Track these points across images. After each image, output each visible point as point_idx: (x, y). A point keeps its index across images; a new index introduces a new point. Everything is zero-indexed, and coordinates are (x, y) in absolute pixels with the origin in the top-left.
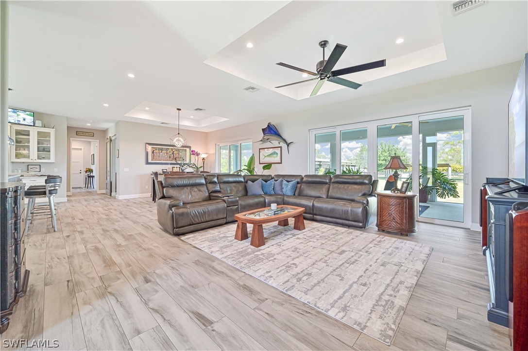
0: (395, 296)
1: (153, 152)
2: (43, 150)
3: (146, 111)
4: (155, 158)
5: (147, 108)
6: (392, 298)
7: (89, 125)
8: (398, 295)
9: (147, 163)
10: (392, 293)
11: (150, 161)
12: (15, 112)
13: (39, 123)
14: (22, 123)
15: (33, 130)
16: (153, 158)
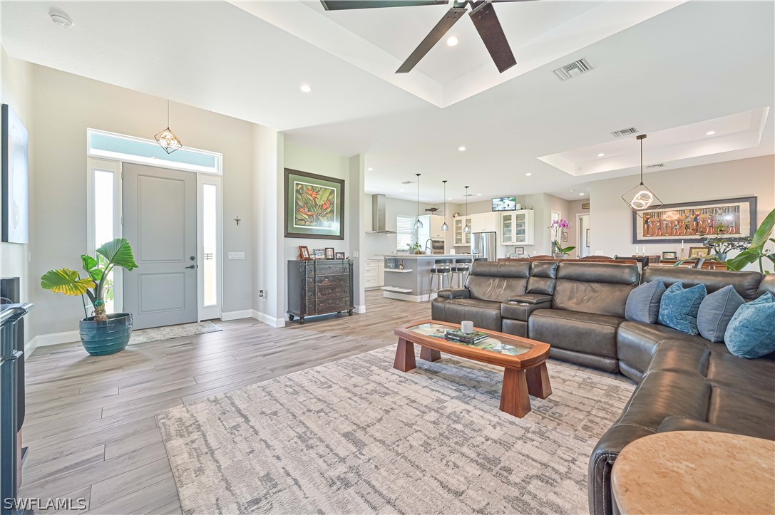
0: (187, 444)
1: (646, 222)
2: (521, 232)
3: (601, 159)
4: (650, 231)
5: (601, 155)
6: (188, 440)
7: (582, 194)
8: (185, 449)
9: (635, 241)
10: (195, 445)
11: (640, 237)
12: (502, 201)
13: (518, 206)
14: (506, 209)
15: (514, 215)
16: (646, 233)
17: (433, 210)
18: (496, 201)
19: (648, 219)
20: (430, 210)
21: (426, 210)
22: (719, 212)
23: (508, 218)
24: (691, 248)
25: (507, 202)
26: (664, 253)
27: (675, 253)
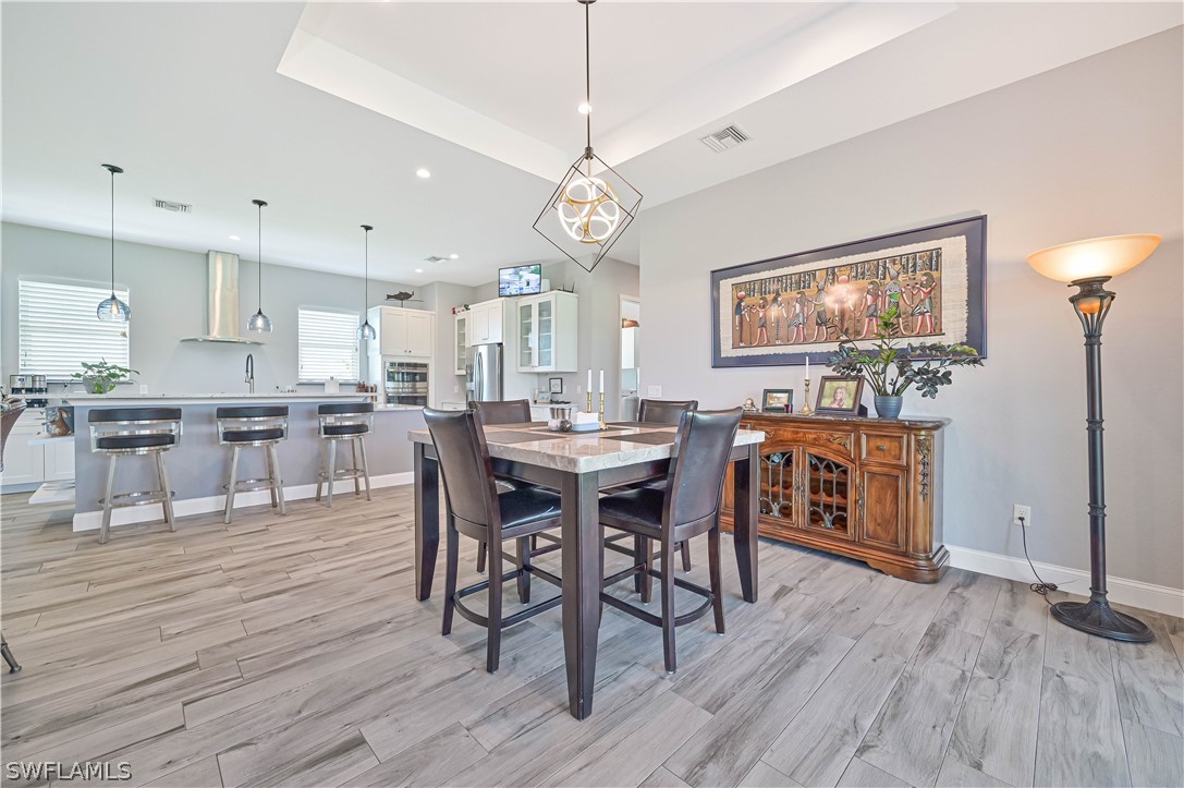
1: (738, 309)
4: (747, 333)
9: (718, 361)
12: (516, 273)
13: (546, 283)
14: (525, 291)
15: (534, 302)
16: (740, 339)
17: (403, 297)
18: (506, 275)
19: (741, 299)
20: (396, 297)
21: (389, 297)
22: (893, 272)
23: (526, 311)
24: (825, 379)
25: (527, 275)
26: (767, 392)
27: (790, 392)
